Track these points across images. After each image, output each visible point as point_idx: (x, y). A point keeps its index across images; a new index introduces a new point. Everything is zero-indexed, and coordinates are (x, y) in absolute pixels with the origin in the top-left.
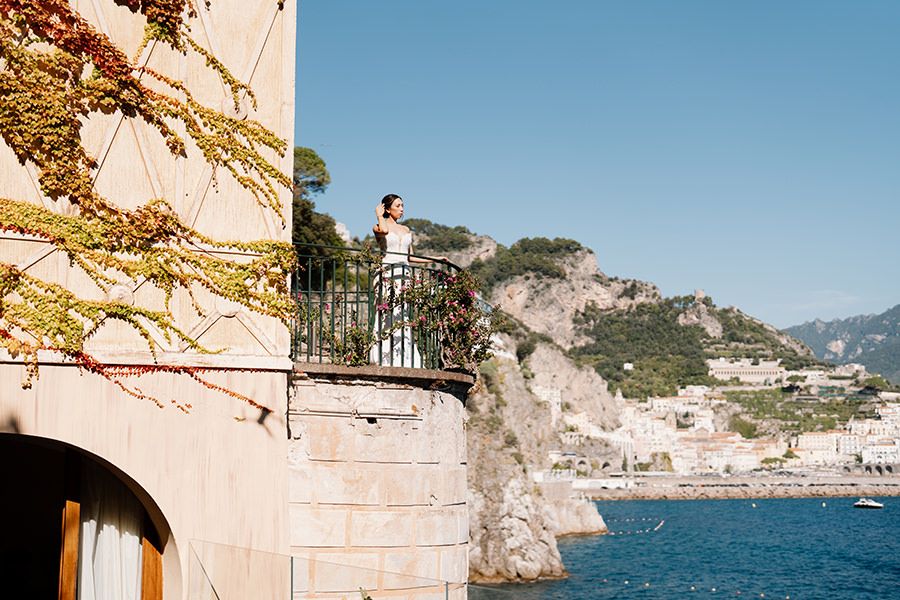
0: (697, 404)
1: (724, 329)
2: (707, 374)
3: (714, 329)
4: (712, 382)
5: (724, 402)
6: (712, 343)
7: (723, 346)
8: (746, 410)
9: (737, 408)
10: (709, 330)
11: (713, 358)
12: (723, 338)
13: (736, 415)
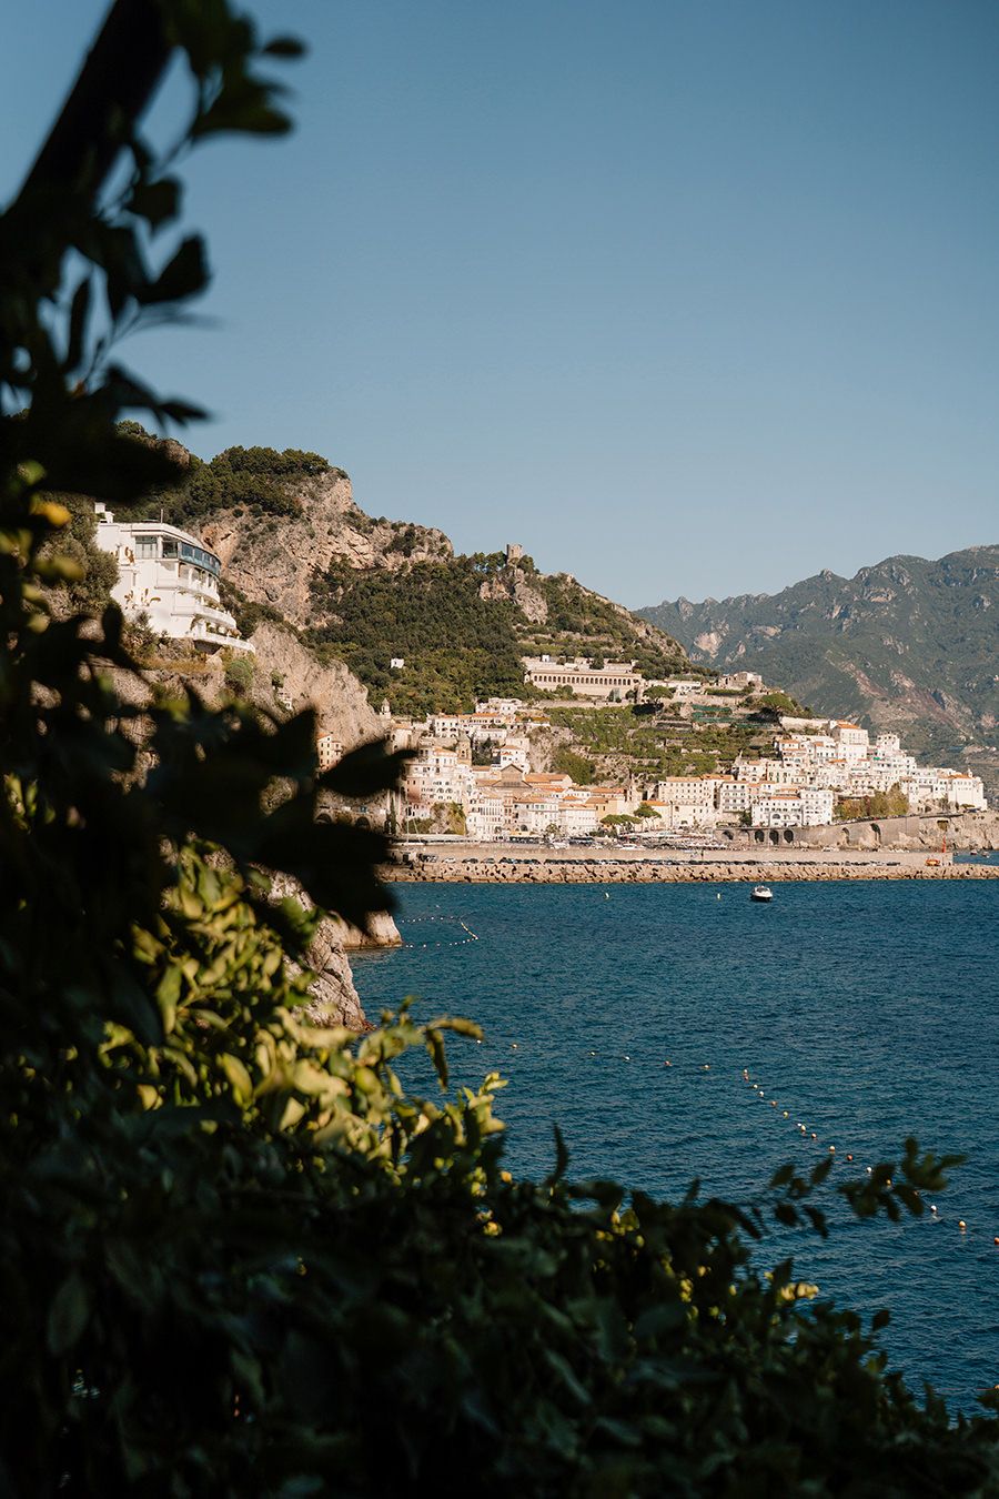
0: (504, 727)
1: (550, 609)
2: (522, 681)
3: (535, 608)
4: (529, 694)
5: (546, 725)
6: (531, 632)
7: (549, 636)
8: (579, 739)
9: (566, 735)
10: (527, 610)
11: (531, 655)
12: (548, 623)
13: (563, 746)
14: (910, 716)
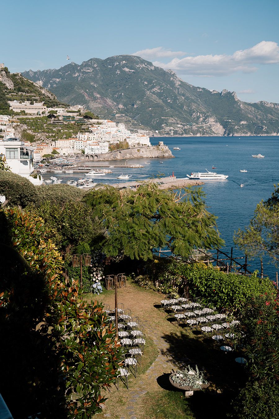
0: (5, 125)
1: (14, 85)
2: (9, 109)
3: (9, 85)
4: (11, 113)
5: (19, 124)
6: (10, 92)
7: (15, 94)
8: (29, 128)
9: (25, 127)
10: (7, 85)
11: (11, 100)
12: (15, 89)
13: (24, 131)
14: (100, 106)
